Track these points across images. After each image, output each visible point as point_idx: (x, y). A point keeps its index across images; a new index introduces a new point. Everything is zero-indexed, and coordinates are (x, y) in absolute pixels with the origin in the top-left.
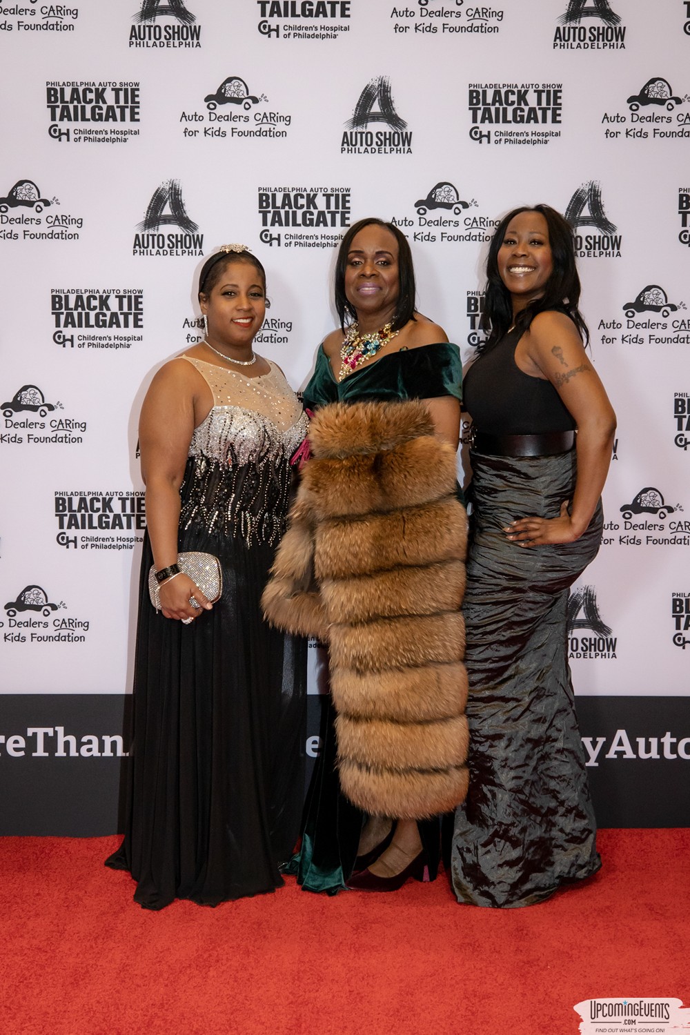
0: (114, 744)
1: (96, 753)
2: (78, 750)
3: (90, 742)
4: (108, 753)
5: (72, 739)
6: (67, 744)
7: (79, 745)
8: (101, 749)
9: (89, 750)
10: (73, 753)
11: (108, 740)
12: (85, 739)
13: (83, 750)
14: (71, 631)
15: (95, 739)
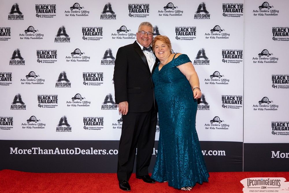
0: (51, 151)
1: (47, 153)
2: (43, 153)
3: (46, 151)
4: (50, 153)
5: (42, 150)
6: (41, 151)
7: (43, 152)
8: (48, 153)
9: (46, 153)
10: (42, 153)
11: (50, 150)
12: (45, 150)
13: (44, 153)
14: (41, 126)
15: (47, 150)
